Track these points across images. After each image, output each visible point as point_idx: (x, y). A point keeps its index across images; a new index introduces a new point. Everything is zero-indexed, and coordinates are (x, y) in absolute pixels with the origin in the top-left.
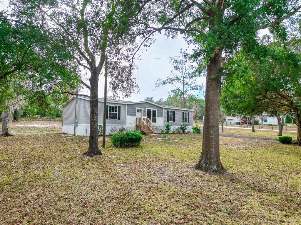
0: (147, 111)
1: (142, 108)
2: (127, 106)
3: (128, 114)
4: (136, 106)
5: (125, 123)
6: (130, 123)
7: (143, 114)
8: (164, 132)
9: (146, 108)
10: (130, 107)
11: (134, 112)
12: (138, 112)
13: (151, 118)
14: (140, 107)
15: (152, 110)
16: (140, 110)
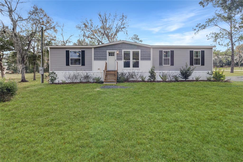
0: (124, 53)
1: (115, 50)
2: (93, 50)
3: (95, 59)
4: (105, 48)
5: (91, 69)
6: (99, 69)
7: (118, 58)
8: (146, 79)
9: (122, 50)
10: (98, 51)
11: (103, 55)
12: (109, 55)
13: (130, 62)
14: (112, 50)
15: (131, 51)
16: (114, 53)
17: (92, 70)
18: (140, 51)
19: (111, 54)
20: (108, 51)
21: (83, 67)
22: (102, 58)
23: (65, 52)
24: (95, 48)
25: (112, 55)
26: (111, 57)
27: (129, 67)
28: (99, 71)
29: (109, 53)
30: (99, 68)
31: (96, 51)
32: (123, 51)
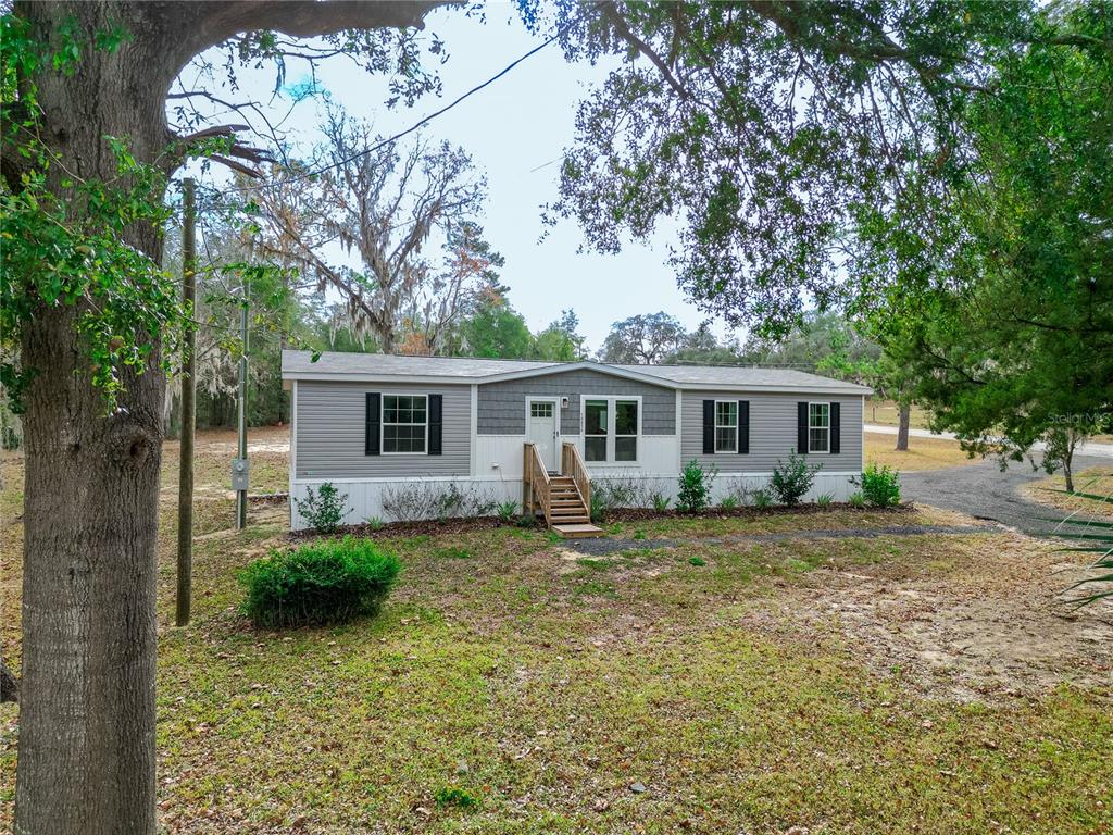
0: (587, 407)
1: (557, 394)
2: (474, 393)
3: (481, 430)
4: (520, 388)
5: (464, 467)
6: (495, 468)
7: (565, 425)
8: (671, 506)
9: (582, 396)
10: (494, 396)
11: (512, 416)
12: (534, 415)
13: (608, 441)
14: (546, 394)
15: (613, 400)
16: (549, 406)
17: (467, 473)
18: (639, 399)
19: (542, 410)
20: (529, 399)
21: (435, 459)
22: (507, 425)
23: (364, 399)
24: (479, 386)
25: (542, 415)
26: (538, 419)
27: (603, 458)
28: (496, 476)
29: (534, 406)
30: (496, 465)
31: (486, 397)
32: (584, 398)
